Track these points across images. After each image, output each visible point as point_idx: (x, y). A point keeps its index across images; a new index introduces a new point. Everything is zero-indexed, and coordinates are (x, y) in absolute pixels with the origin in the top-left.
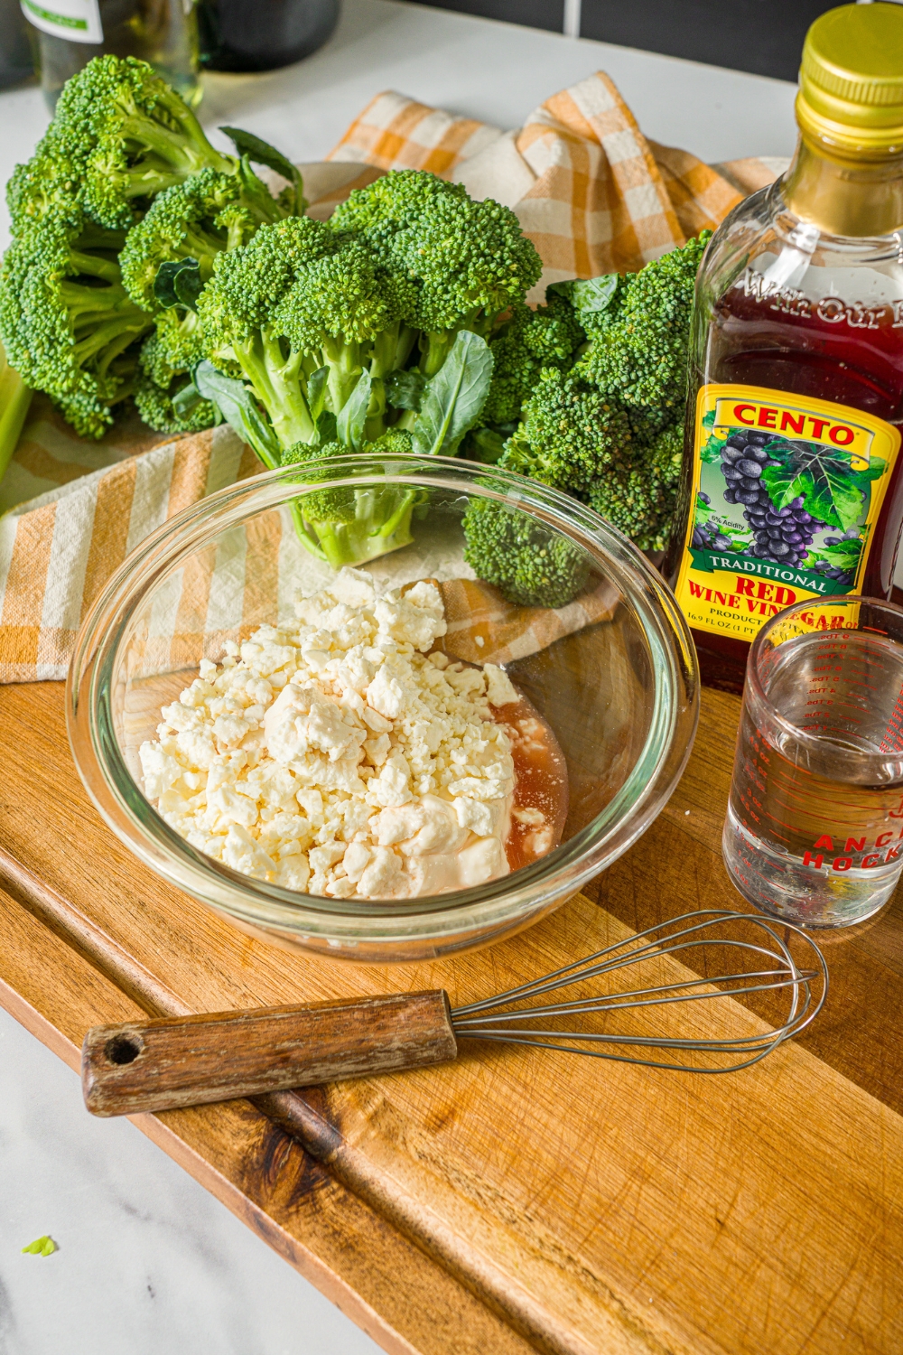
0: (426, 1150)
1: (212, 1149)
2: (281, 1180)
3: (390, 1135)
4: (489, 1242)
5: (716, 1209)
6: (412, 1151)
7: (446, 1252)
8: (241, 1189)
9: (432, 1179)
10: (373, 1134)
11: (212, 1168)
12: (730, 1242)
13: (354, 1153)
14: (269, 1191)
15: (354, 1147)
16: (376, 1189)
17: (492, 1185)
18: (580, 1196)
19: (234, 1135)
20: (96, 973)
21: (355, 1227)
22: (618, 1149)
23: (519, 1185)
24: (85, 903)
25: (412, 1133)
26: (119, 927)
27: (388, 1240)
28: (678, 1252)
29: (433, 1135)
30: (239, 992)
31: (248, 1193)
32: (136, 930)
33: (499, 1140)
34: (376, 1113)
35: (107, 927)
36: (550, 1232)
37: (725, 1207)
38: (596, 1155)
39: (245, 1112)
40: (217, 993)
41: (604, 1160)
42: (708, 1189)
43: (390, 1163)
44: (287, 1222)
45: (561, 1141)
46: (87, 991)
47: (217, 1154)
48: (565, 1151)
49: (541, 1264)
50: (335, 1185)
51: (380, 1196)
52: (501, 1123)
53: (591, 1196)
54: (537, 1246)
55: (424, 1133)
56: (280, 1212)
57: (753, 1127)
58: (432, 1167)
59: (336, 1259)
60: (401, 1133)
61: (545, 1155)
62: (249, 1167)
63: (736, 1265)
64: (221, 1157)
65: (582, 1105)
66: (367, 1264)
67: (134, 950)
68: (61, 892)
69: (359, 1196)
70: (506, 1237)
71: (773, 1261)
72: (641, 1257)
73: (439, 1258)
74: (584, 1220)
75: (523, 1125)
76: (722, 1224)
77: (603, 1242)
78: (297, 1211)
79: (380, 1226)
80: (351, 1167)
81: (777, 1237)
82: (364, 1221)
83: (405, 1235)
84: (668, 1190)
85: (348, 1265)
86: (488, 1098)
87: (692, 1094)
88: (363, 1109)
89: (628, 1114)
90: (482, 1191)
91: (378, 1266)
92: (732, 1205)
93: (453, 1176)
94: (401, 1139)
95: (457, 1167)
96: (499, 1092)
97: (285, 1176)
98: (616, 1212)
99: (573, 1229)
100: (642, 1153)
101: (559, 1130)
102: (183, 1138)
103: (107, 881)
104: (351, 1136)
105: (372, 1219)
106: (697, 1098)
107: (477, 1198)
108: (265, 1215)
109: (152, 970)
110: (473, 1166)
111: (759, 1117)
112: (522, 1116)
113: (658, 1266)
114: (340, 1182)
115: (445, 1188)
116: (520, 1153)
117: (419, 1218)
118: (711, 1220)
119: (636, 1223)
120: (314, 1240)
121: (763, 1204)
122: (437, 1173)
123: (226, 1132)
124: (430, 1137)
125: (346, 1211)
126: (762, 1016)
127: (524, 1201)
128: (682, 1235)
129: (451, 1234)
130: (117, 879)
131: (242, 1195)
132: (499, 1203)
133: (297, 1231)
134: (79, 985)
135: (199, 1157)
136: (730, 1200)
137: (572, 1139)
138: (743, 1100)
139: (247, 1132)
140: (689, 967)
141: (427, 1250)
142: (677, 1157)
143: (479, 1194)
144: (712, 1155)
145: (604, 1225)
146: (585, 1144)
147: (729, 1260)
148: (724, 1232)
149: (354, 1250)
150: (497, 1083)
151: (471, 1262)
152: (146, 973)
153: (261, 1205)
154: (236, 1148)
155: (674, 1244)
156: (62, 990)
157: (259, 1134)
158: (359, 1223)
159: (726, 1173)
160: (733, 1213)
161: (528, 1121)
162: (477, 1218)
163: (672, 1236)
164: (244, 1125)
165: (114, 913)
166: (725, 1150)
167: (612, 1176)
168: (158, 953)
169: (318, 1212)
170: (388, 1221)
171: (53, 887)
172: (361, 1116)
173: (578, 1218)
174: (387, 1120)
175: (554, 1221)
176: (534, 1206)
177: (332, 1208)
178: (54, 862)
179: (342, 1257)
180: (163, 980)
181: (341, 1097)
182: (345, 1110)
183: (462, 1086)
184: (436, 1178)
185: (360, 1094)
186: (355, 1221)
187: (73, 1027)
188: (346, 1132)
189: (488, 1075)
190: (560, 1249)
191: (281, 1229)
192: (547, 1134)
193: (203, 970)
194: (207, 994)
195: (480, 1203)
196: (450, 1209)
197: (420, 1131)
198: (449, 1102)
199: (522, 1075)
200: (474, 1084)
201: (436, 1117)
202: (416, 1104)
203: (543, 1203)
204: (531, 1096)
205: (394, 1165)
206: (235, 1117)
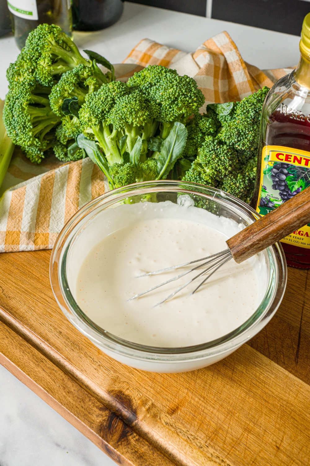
0: (168, 421)
1: (89, 421)
2: (115, 432)
3: (155, 416)
4: (193, 455)
5: (276, 443)
7: (177, 459)
8: (100, 436)
9: (171, 432)
10: (148, 415)
11: (89, 428)
12: (281, 454)
13: (142, 423)
14: (111, 437)
15: (141, 421)
16: (150, 436)
17: (193, 434)
18: (225, 438)
19: (97, 416)
20: (44, 357)
21: (143, 449)
22: (239, 421)
23: (203, 434)
24: (39, 332)
25: (163, 415)
26: (52, 340)
27: (155, 454)
28: (262, 458)
29: (171, 416)
30: (97, 364)
31: (103, 437)
32: (59, 342)
33: (195, 418)
34: (149, 408)
35: (48, 340)
36: (215, 451)
37: (279, 442)
38: (231, 423)
39: (101, 408)
40: (89, 365)
41: (234, 425)
42: (273, 435)
43: (155, 426)
44: (117, 448)
45: (218, 418)
46: (41, 364)
47: (91, 423)
48: (219, 422)
49: (212, 463)
50: (135, 434)
51: (151, 438)
52: (195, 411)
53: (230, 438)
54: (210, 456)
55: (167, 415)
56: (115, 444)
57: (289, 413)
58: (171, 428)
59: (136, 461)
60: (159, 415)
61: (212, 423)
62: (103, 428)
63: (284, 463)
64: (92, 424)
65: (225, 405)
66: (148, 463)
67: (58, 349)
68: (30, 328)
69: (144, 438)
70: (199, 453)
71: (298, 461)
72: (249, 460)
73: (174, 461)
74: (227, 446)
75: (203, 412)
76: (278, 448)
77: (234, 454)
78: (121, 444)
79: (152, 449)
80: (140, 428)
81: (299, 453)
82: (146, 447)
83: (161, 453)
84: (258, 436)
85: (141, 463)
86: (190, 402)
87: (266, 401)
88: (145, 406)
89: (242, 408)
90: (189, 436)
91: (152, 464)
92: (282, 441)
93: (178, 431)
94: (159, 417)
95: (180, 428)
96: (194, 400)
97: (116, 431)
98: (239, 444)
99: (223, 450)
100: (248, 422)
101: (217, 414)
102: (78, 417)
103: (47, 324)
104: (140, 417)
105: (149, 447)
106: (268, 402)
107: (188, 439)
108: (109, 445)
109: (65, 356)
110: (185, 427)
111: (291, 409)
112: (203, 409)
113: (255, 463)
114: (137, 433)
115: (176, 435)
116: (203, 422)
117: (166, 446)
118: (274, 447)
119: (247, 448)
120: (128, 454)
121: (293, 441)
122: (173, 429)
123: (94, 415)
124: (169, 417)
125: (139, 444)
126: (291, 372)
127: (205, 440)
128: (264, 452)
129: (178, 452)
130: (51, 323)
131: (101, 438)
132: (196, 441)
133: (122, 451)
134: (38, 362)
135: (84, 424)
136: (281, 439)
137: (222, 417)
138: (285, 403)
139: (102, 415)
140: (263, 354)
141: (169, 458)
142: (261, 424)
143: (188, 437)
144: (274, 423)
145: (235, 448)
146: (227, 419)
147: (281, 461)
148: (279, 451)
149: (143, 458)
150: (193, 397)
151: (186, 462)
152: (62, 357)
153: (107, 442)
154: (98, 421)
155: (261, 455)
156: (32, 363)
157: (106, 416)
158: (144, 448)
159: (279, 429)
160: (282, 444)
161: (206, 411)
162: (188, 446)
163: (260, 452)
164: (101, 412)
165: (50, 335)
166: (279, 421)
167: (237, 431)
168: (67, 350)
169: (129, 444)
170: (155, 447)
171: (27, 326)
172: (144, 409)
173: (225, 446)
174: (154, 410)
175: (216, 447)
176: (209, 442)
177: (134, 443)
178: (27, 317)
179: (138, 461)
180: (69, 360)
181: (136, 402)
182: (138, 407)
183: (181, 398)
184: (172, 432)
185: (143, 401)
186: (143, 447)
187: (36, 377)
188: (138, 415)
189: (190, 394)
190: (219, 457)
191: (115, 450)
192: (213, 415)
193: (84, 356)
194: (86, 365)
195: (189, 441)
196: (178, 443)
197: (166, 414)
198: (176, 404)
199: (203, 394)
200: (185, 397)
201: (172, 409)
202: (164, 405)
203: (212, 440)
204: (206, 401)
205: (157, 427)
206: (97, 410)
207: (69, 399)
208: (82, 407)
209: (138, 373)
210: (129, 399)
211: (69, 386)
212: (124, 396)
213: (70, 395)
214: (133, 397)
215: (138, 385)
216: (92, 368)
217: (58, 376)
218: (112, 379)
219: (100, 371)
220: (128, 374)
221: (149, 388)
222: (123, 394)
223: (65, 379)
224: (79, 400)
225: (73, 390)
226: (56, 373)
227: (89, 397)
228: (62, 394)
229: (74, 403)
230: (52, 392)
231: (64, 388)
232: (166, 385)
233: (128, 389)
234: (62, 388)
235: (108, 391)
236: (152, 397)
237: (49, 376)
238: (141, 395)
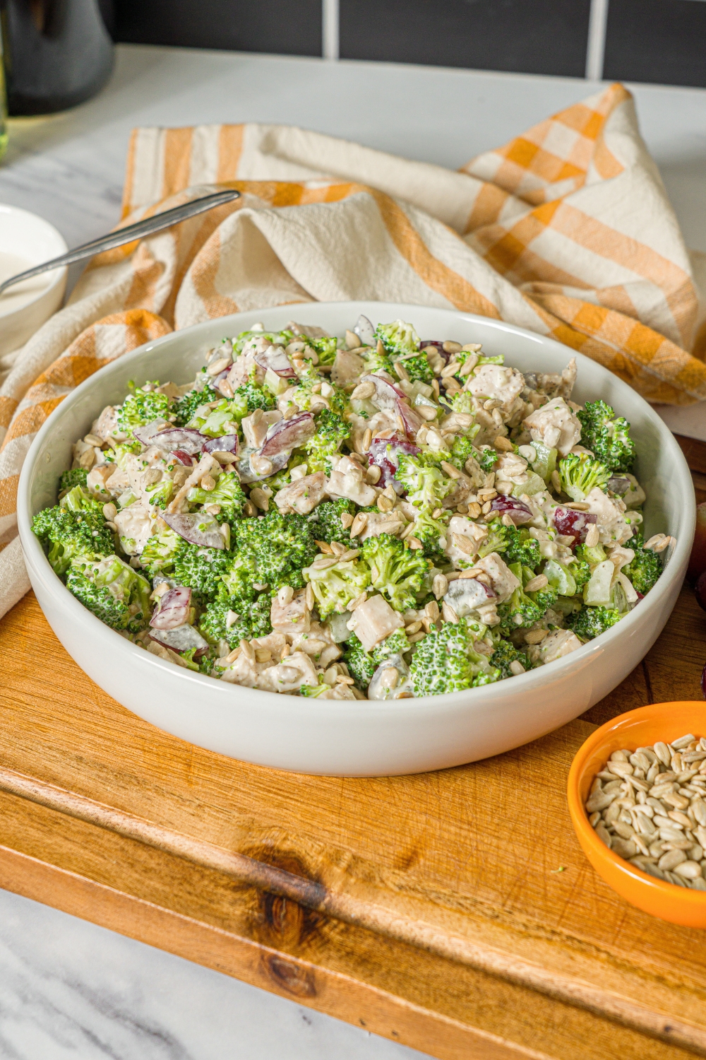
0: (403, 883)
1: (216, 917)
2: (286, 927)
3: (368, 879)
4: (482, 934)
8: (254, 940)
9: (416, 901)
10: (352, 880)
11: (221, 931)
13: (341, 899)
14: (279, 937)
15: (339, 894)
16: (369, 923)
17: (469, 895)
18: (545, 889)
19: (232, 904)
21: (363, 946)
23: (491, 891)
25: (386, 874)
26: (65, 778)
27: (396, 950)
29: (405, 871)
30: (194, 805)
31: (260, 940)
32: (82, 777)
34: (349, 866)
35: (54, 780)
36: (530, 918)
38: (548, 859)
39: (234, 888)
40: (174, 809)
41: (555, 861)
43: (375, 898)
44: (303, 955)
45: (515, 855)
46: (56, 829)
47: (222, 920)
48: (521, 861)
50: (334, 923)
52: (459, 853)
54: (523, 929)
55: (397, 871)
56: (294, 949)
58: (413, 893)
60: (377, 876)
61: (505, 867)
62: (254, 924)
64: (227, 922)
65: (522, 827)
66: (384, 969)
67: (87, 793)
69: (357, 928)
70: (495, 928)
74: (555, 904)
75: (478, 850)
77: (576, 915)
78: (309, 946)
79: (384, 943)
80: (340, 911)
82: (370, 941)
85: (368, 973)
86: (441, 838)
88: (337, 865)
90: (462, 901)
91: (394, 969)
93: (433, 896)
94: (378, 879)
95: (435, 889)
96: (448, 832)
97: (288, 924)
98: (579, 894)
99: (548, 912)
101: (510, 847)
102: (187, 915)
103: (40, 747)
104: (335, 887)
105: (375, 939)
107: (459, 907)
108: (282, 954)
109: (109, 804)
110: (447, 886)
112: (475, 844)
113: (628, 923)
114: (336, 920)
115: (430, 906)
116: (483, 870)
117: (413, 934)
119: (599, 898)
120: (332, 962)
122: (419, 896)
123: (224, 904)
124: (402, 873)
125: (352, 937)
127: (500, 901)
129: (447, 937)
130: (48, 744)
131: (256, 944)
132: (479, 907)
133: (315, 959)
134: (47, 826)
135: (207, 925)
137: (523, 852)
139: (242, 900)
143: (460, 904)
145: (573, 904)
146: (535, 854)
149: (369, 962)
150: (445, 826)
152: (103, 808)
153: (275, 949)
154: (238, 913)
156: (32, 831)
158: (366, 943)
161: (482, 847)
162: (465, 921)
164: (237, 895)
165: (56, 769)
168: (110, 790)
169: (327, 942)
172: (337, 870)
173: (550, 904)
174: (361, 869)
175: (531, 909)
176: (509, 903)
177: (339, 937)
179: (361, 969)
181: (315, 860)
182: (322, 869)
183: (416, 834)
184: (419, 900)
185: (330, 856)
186: (362, 943)
187: (55, 856)
188: (328, 884)
189: (434, 822)
190: (543, 928)
191: (300, 961)
192: (501, 853)
193: (155, 795)
194: (166, 811)
195: (463, 910)
196: (439, 919)
197: (392, 870)
198: (409, 847)
199: (464, 817)
200: (425, 830)
201: (403, 859)
202: (381, 853)
203: (516, 899)
204: (478, 829)
205: (380, 898)
206: (228, 892)
207: (152, 883)
208: (190, 893)
209: (299, 804)
210: (295, 858)
211: (142, 859)
212: (282, 854)
213: (150, 875)
214: (304, 852)
215: (309, 828)
216: (185, 815)
217: (107, 845)
218: (239, 826)
219: (206, 816)
220: (275, 811)
221: (335, 828)
222: (279, 851)
223: (126, 848)
224: (176, 882)
225: (154, 866)
226: (99, 840)
227: (198, 871)
228: (130, 876)
229: (167, 889)
230: (104, 877)
231: (132, 865)
232: (374, 815)
233: (285, 839)
234: (125, 865)
235: (239, 851)
236: (348, 844)
237: (86, 848)
238: (322, 844)
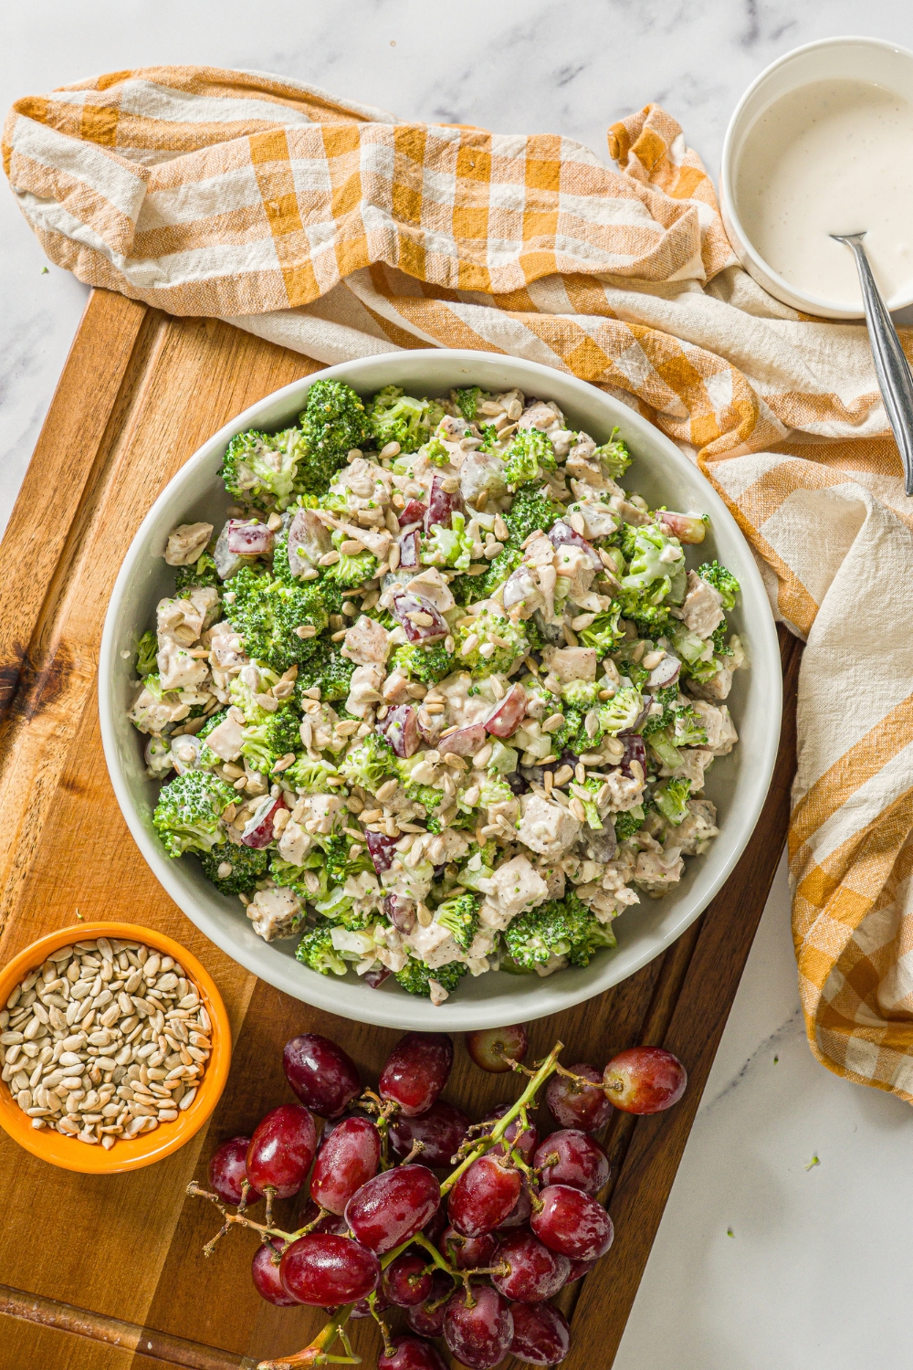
0: (45, 785)
3: (46, 754)
6: (40, 775)
9: (25, 798)
10: (42, 741)
23: (47, 858)
25: (54, 769)
26: (132, 473)
29: (59, 784)
34: (58, 737)
35: (129, 464)
36: (20, 893)
39: (19, 644)
43: (27, 762)
45: (93, 875)
48: (86, 880)
54: (6, 889)
55: (58, 778)
58: (34, 793)
60: (50, 761)
88: (57, 726)
90: (31, 835)
93: (34, 811)
95: (41, 811)
99: (29, 907)
101: (102, 871)
107: (24, 834)
110: (47, 822)
115: (21, 810)
116: (71, 849)
122: (32, 799)
124: (56, 783)
127: (36, 866)
132: (27, 851)
137: (98, 882)
143: (27, 834)
161: (99, 847)
162: (8, 840)
164: (10, 648)
172: (52, 727)
174: (56, 746)
175: (31, 893)
176: (35, 875)
181: (61, 706)
182: (51, 714)
183: (106, 789)
184: (26, 801)
185: (69, 719)
187: (34, 485)
188: (36, 721)
190: (11, 905)
192: (94, 864)
194: (103, 569)
195: (21, 838)
197: (59, 773)
198: (90, 785)
201: (74, 781)
202: (79, 762)
203: (40, 881)
204: (120, 842)
205: (24, 767)
206: (12, 638)
210: (61, 689)
211: (41, 559)
212: (65, 678)
213: (23, 571)
214: (68, 696)
217: (52, 527)
218: (93, 637)
219: (102, 605)
222: (67, 674)
223: (53, 544)
224: (18, 594)
225: (34, 572)
226: (58, 518)
227: (33, 608)
228: (18, 553)
229: (7, 584)
230: (15, 530)
231: (32, 552)
233: (83, 678)
234: (31, 546)
235: (65, 639)
236: (85, 734)
237: (47, 508)
238: (81, 710)
